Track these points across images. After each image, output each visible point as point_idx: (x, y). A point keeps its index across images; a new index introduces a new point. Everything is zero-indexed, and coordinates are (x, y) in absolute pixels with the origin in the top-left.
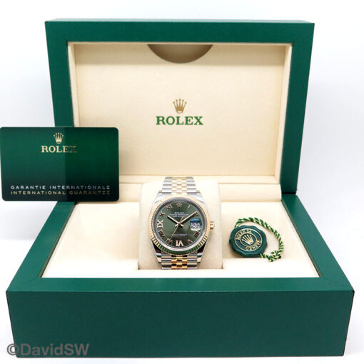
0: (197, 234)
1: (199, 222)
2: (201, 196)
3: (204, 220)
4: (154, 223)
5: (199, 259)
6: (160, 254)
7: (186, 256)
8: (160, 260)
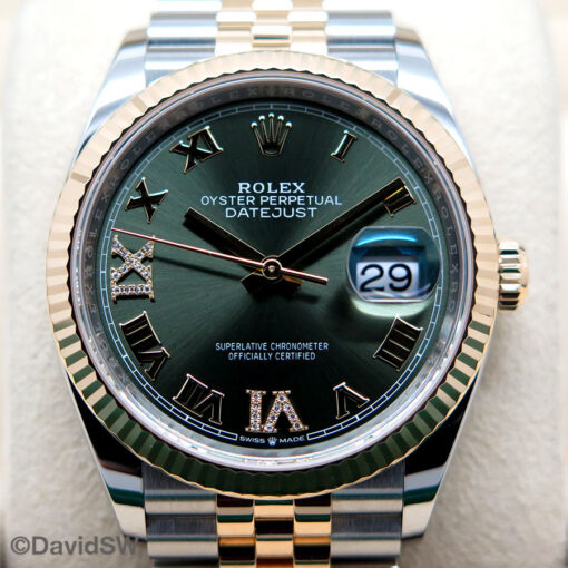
0: (402, 341)
1: (417, 251)
2: (426, 66)
3: (452, 238)
4: (91, 260)
5: (416, 518)
6: (132, 483)
7: (325, 501)
8: (132, 519)
